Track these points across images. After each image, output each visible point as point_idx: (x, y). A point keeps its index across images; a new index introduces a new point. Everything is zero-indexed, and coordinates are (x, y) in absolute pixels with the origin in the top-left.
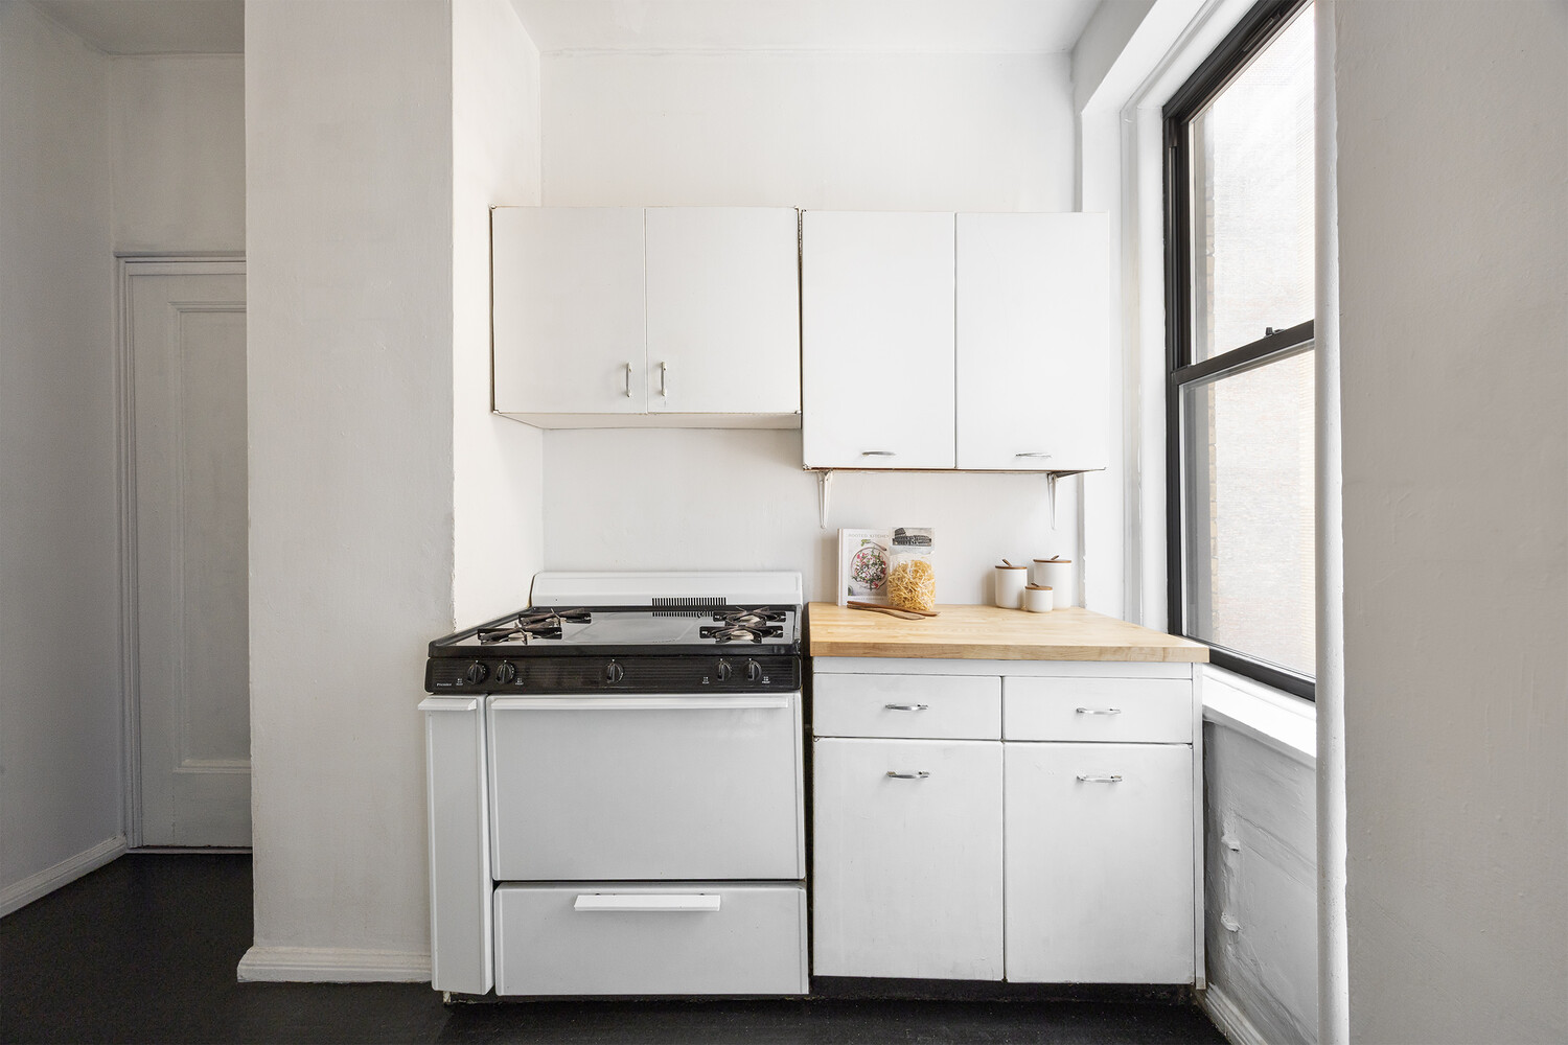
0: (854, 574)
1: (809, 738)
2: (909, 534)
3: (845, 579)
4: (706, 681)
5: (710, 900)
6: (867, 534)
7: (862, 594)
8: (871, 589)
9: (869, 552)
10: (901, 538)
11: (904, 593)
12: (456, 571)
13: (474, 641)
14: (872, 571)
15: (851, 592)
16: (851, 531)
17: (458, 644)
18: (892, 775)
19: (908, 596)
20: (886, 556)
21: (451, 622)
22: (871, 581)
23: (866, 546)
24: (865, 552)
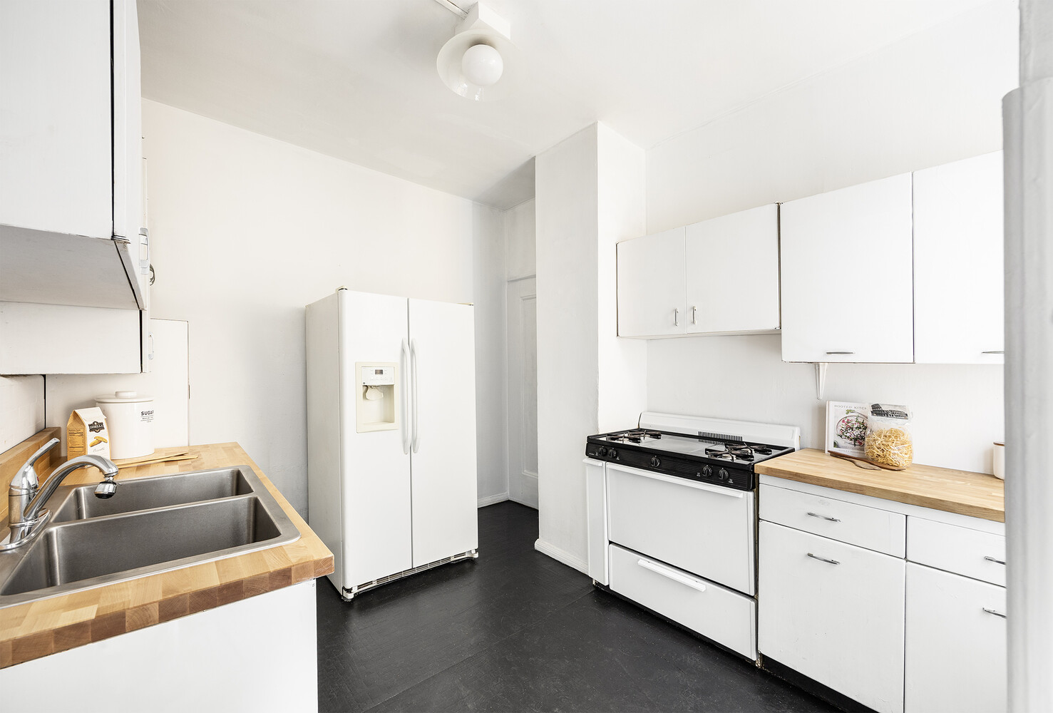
0: (840, 433)
1: (757, 519)
2: (884, 408)
3: (831, 436)
4: (698, 475)
5: (702, 585)
6: (852, 406)
7: (846, 448)
8: (855, 445)
9: (854, 419)
10: (877, 410)
11: (877, 452)
12: (599, 408)
13: (604, 439)
14: (857, 432)
15: (836, 445)
16: (837, 403)
17: (600, 439)
18: (810, 555)
19: (881, 453)
20: (868, 423)
21: (597, 430)
22: (856, 440)
23: (850, 414)
24: (850, 418)
